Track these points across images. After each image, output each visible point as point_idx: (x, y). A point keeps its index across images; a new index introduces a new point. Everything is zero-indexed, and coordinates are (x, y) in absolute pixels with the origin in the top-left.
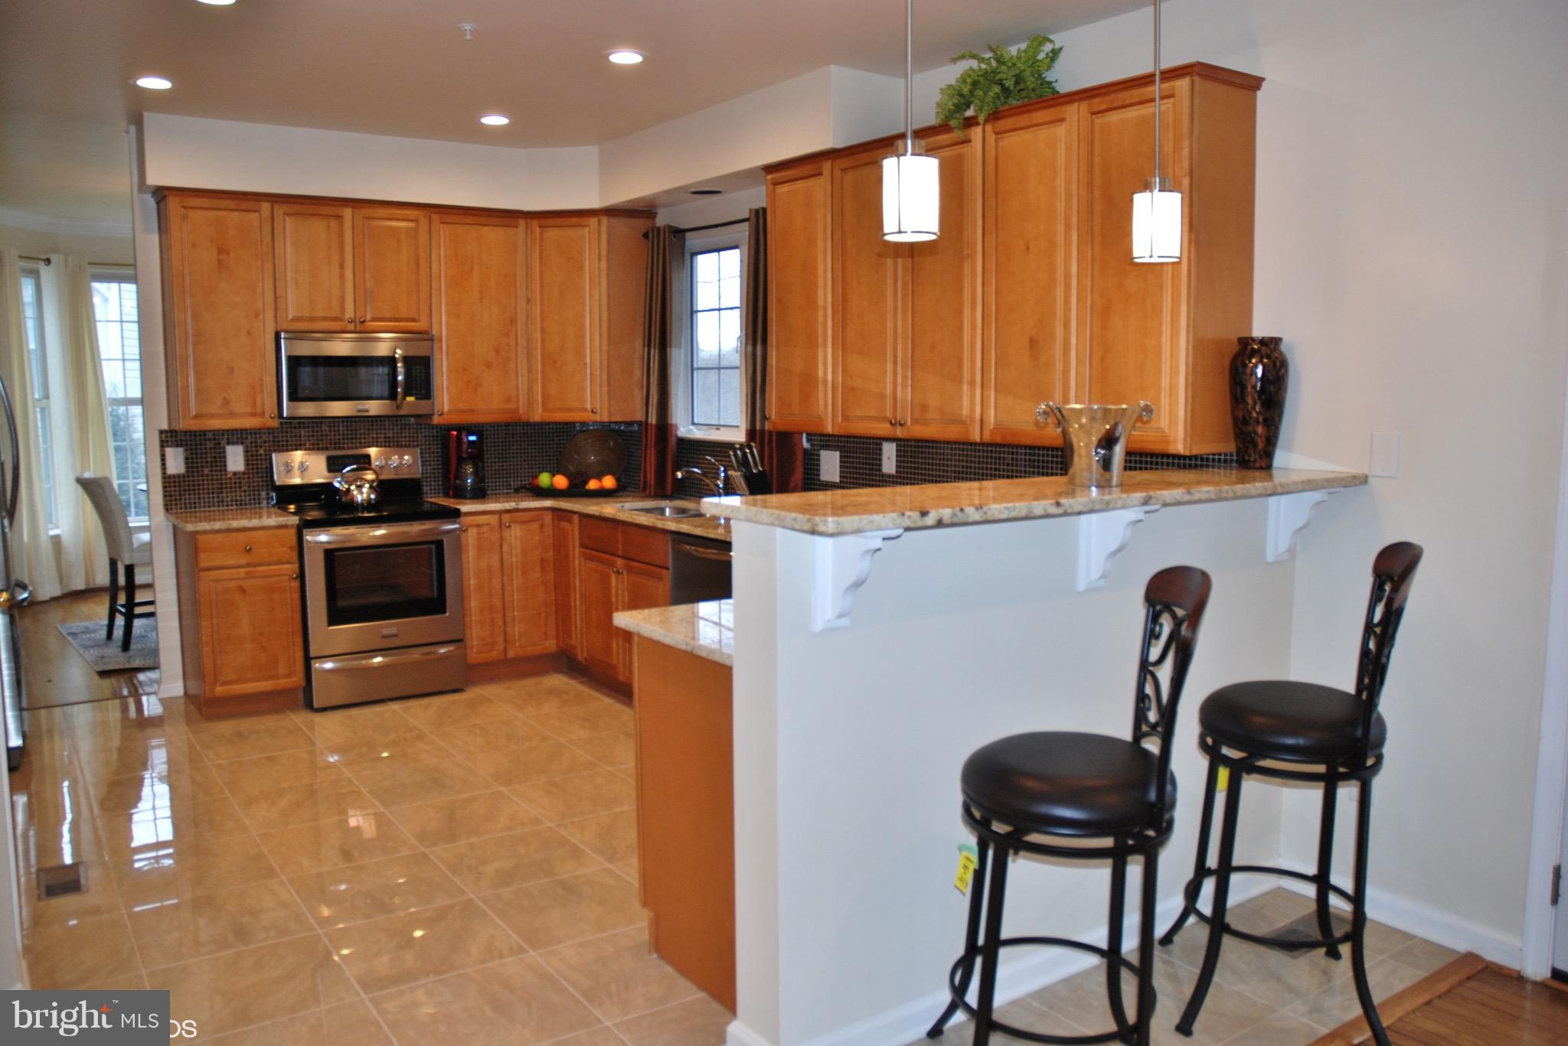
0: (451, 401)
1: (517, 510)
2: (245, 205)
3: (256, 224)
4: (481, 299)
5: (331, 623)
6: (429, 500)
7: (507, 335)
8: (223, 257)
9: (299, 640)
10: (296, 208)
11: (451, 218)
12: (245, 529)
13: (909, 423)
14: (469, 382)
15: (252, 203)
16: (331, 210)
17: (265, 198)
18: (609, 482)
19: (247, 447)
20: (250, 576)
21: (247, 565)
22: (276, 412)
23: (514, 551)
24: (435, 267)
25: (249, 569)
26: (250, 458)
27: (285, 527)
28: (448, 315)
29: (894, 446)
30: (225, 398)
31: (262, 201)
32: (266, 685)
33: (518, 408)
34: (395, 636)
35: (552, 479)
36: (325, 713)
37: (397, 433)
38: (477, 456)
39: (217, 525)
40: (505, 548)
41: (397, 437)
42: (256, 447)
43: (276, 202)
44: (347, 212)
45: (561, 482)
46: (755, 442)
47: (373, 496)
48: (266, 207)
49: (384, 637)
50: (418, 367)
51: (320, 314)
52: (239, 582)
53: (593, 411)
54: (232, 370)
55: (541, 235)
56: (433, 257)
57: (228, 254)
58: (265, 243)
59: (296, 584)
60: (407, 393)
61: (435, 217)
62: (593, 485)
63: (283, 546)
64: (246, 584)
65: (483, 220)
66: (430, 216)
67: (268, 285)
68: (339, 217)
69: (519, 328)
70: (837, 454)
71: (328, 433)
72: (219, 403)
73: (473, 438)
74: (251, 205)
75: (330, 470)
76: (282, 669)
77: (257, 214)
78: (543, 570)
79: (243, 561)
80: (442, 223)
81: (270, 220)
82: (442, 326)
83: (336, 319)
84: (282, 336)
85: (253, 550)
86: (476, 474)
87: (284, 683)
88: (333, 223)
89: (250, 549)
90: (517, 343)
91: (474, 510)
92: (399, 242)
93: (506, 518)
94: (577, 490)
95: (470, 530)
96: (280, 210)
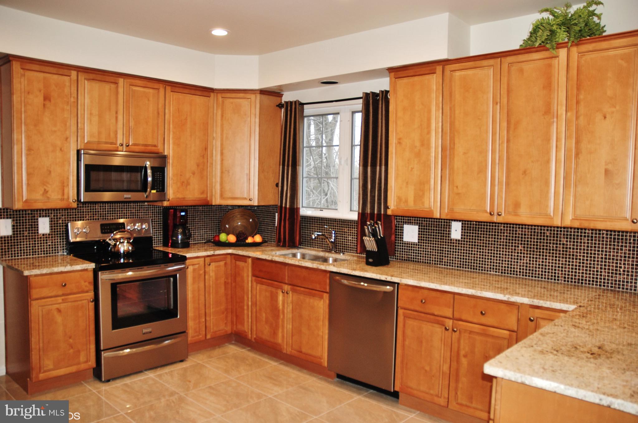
0: (174, 193)
1: (213, 255)
2: (61, 71)
3: (68, 84)
4: (191, 136)
5: (114, 328)
6: (157, 248)
7: (203, 156)
8: (47, 103)
9: (93, 338)
10: (92, 76)
11: (177, 89)
12: (62, 273)
13: (503, 215)
14: (183, 182)
15: (66, 71)
16: (112, 79)
17: (74, 68)
18: (258, 238)
19: (52, 219)
20: (64, 301)
21: (63, 295)
22: (76, 199)
23: (211, 279)
24: (167, 116)
25: (63, 297)
26: (53, 225)
27: (86, 270)
28: (174, 143)
29: (460, 224)
30: (45, 190)
31: (72, 70)
32: (73, 369)
33: (207, 197)
34: (151, 332)
35: (227, 237)
36: (109, 383)
37: (138, 210)
38: (184, 223)
39: (45, 271)
40: (207, 277)
41: (138, 213)
42: (57, 218)
43: (81, 71)
44: (121, 81)
45: (232, 238)
46: (381, 221)
47: (130, 248)
48: (74, 73)
49: (144, 334)
50: (158, 173)
51: (104, 140)
52: (57, 306)
53: (250, 200)
54: (50, 172)
55: (223, 102)
56: (167, 111)
57: (50, 101)
58: (73, 96)
59: (92, 305)
60: (153, 188)
61: (169, 89)
62: (250, 240)
63: (85, 282)
64: (62, 306)
65: (193, 92)
66: (165, 87)
67: (74, 121)
68: (116, 83)
69: (209, 153)
70: (417, 227)
71: (99, 210)
72: (41, 193)
73: (183, 214)
74: (66, 72)
75: (102, 233)
76: (82, 358)
77: (69, 77)
78: (226, 289)
79: (60, 293)
80: (172, 91)
81: (76, 81)
82: (169, 150)
83: (112, 143)
84: (82, 153)
85: (67, 286)
86: (184, 233)
87: (83, 366)
88: (113, 86)
89: (65, 285)
90: (208, 161)
91: (192, 256)
92: (149, 100)
93: (208, 260)
94: (241, 243)
95: (189, 267)
96: (82, 76)
